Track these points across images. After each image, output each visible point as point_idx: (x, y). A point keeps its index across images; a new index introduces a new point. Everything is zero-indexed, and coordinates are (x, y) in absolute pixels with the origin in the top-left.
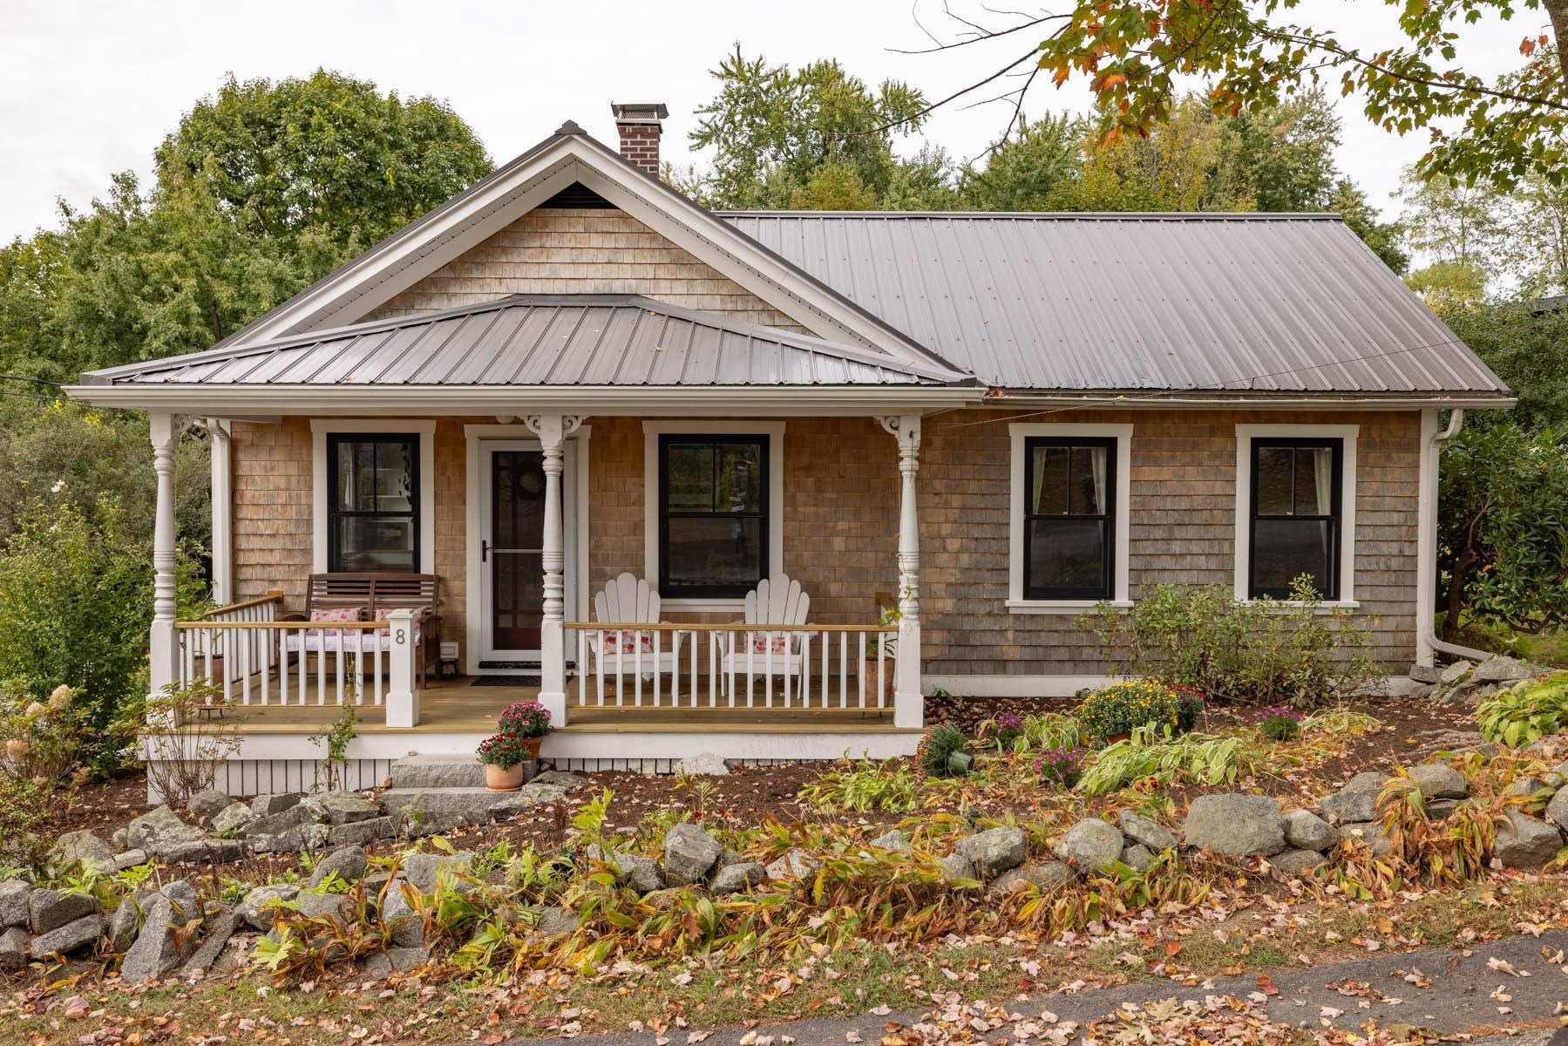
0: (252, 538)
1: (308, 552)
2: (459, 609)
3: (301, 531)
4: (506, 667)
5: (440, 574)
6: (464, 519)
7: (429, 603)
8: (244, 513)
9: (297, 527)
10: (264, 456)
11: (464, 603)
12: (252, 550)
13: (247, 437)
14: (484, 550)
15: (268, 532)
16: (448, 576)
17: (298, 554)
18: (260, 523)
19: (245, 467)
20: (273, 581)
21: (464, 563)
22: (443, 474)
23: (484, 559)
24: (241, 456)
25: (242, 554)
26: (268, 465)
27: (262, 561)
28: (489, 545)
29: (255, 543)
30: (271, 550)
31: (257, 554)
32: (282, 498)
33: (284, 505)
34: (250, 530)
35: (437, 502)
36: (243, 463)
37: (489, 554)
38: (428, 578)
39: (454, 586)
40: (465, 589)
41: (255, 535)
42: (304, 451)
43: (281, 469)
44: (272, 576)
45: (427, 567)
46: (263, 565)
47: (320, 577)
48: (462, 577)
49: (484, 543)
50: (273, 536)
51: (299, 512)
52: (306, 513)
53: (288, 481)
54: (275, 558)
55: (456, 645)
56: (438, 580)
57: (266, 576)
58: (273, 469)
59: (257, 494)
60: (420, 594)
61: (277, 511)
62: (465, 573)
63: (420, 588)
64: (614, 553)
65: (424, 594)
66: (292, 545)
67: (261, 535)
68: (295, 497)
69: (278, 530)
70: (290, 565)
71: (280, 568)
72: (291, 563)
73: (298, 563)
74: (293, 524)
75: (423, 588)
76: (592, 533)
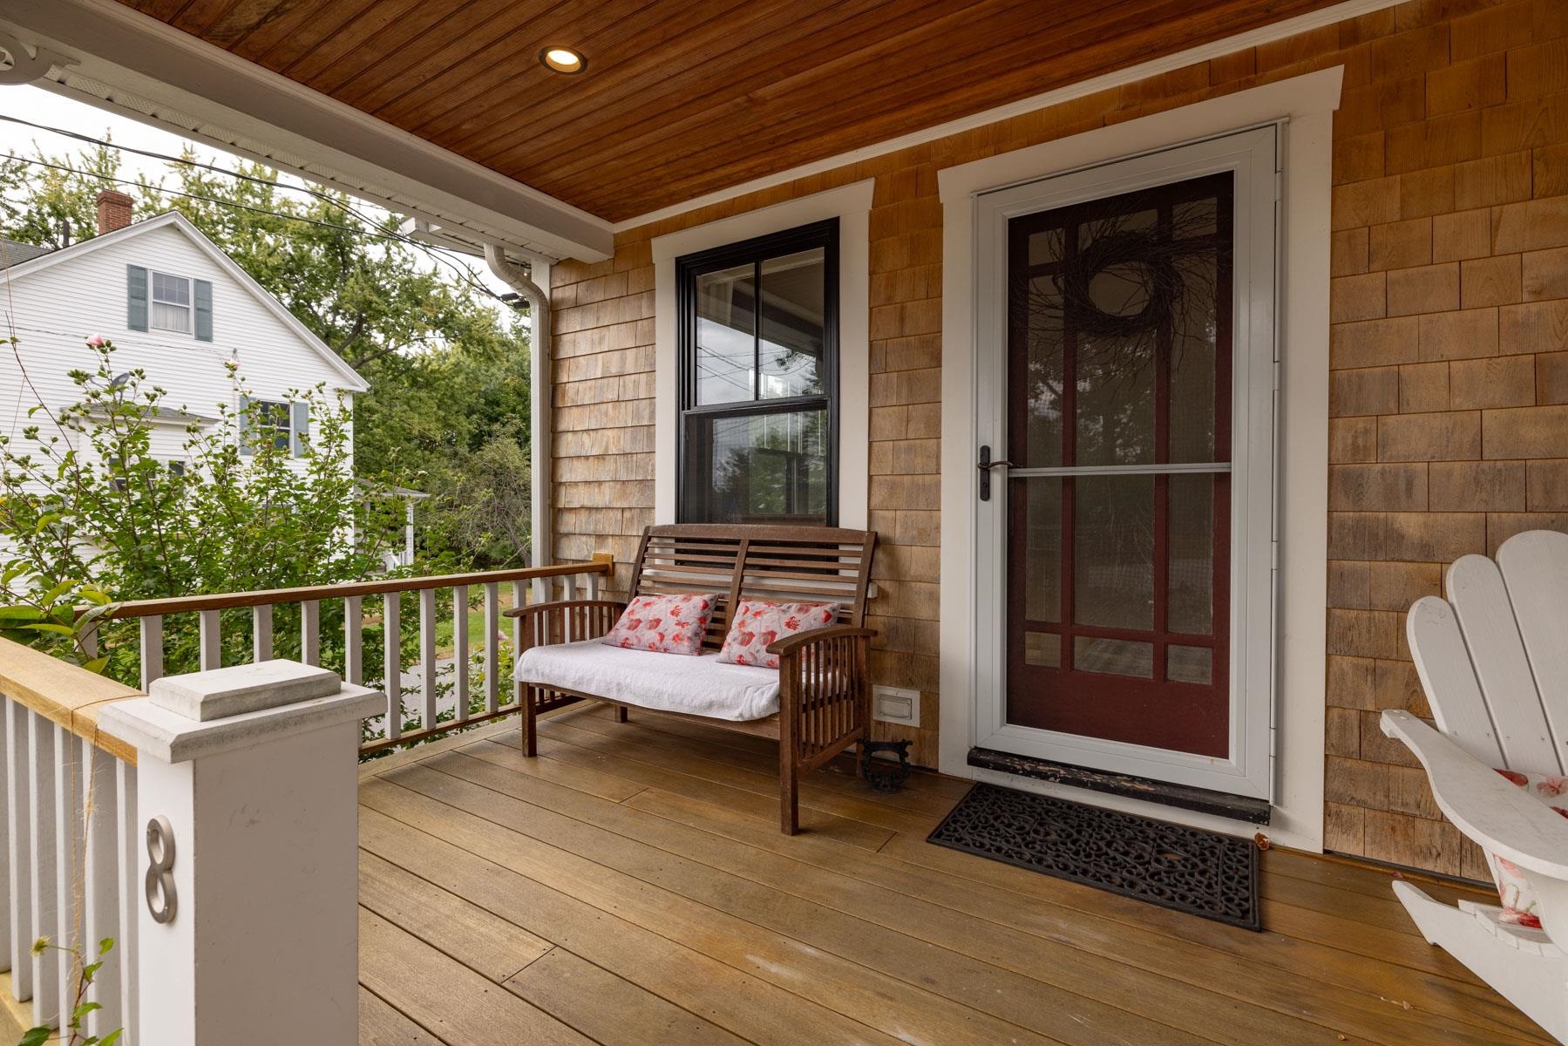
0: (576, 463)
1: (647, 484)
2: (923, 613)
3: (639, 447)
4: (1044, 776)
5: (881, 529)
6: (937, 401)
7: (848, 595)
8: (568, 421)
9: (634, 440)
10: (591, 321)
11: (934, 598)
12: (576, 483)
13: (570, 294)
14: (985, 467)
15: (595, 452)
16: (898, 534)
17: (635, 489)
18: (585, 437)
19: (567, 343)
20: (601, 537)
21: (934, 506)
22: (889, 300)
23: (985, 493)
25: (563, 490)
26: (596, 334)
27: (587, 503)
28: (997, 455)
29: (581, 471)
30: (600, 483)
31: (582, 489)
32: (614, 390)
33: (616, 404)
34: (572, 450)
35: (877, 367)
37: (997, 481)
38: (854, 537)
39: (913, 558)
40: (935, 564)
41: (579, 458)
42: (644, 303)
43: (613, 339)
44: (600, 530)
45: (853, 515)
46: (590, 509)
47: (662, 533)
48: (930, 536)
49: (985, 451)
50: (601, 457)
51: (636, 414)
52: (646, 414)
53: (623, 361)
54: (605, 497)
55: (915, 695)
56: (877, 542)
57: (591, 529)
58: (602, 341)
59: (581, 387)
60: (836, 572)
61: (606, 414)
62: (938, 528)
63: (836, 559)
64: (1437, 466)
65: (843, 573)
66: (627, 473)
67: (587, 457)
68: (631, 385)
69: (607, 448)
70: (623, 510)
71: (611, 513)
72: (625, 505)
73: (634, 505)
74: (629, 435)
75: (843, 560)
76: (1342, 406)
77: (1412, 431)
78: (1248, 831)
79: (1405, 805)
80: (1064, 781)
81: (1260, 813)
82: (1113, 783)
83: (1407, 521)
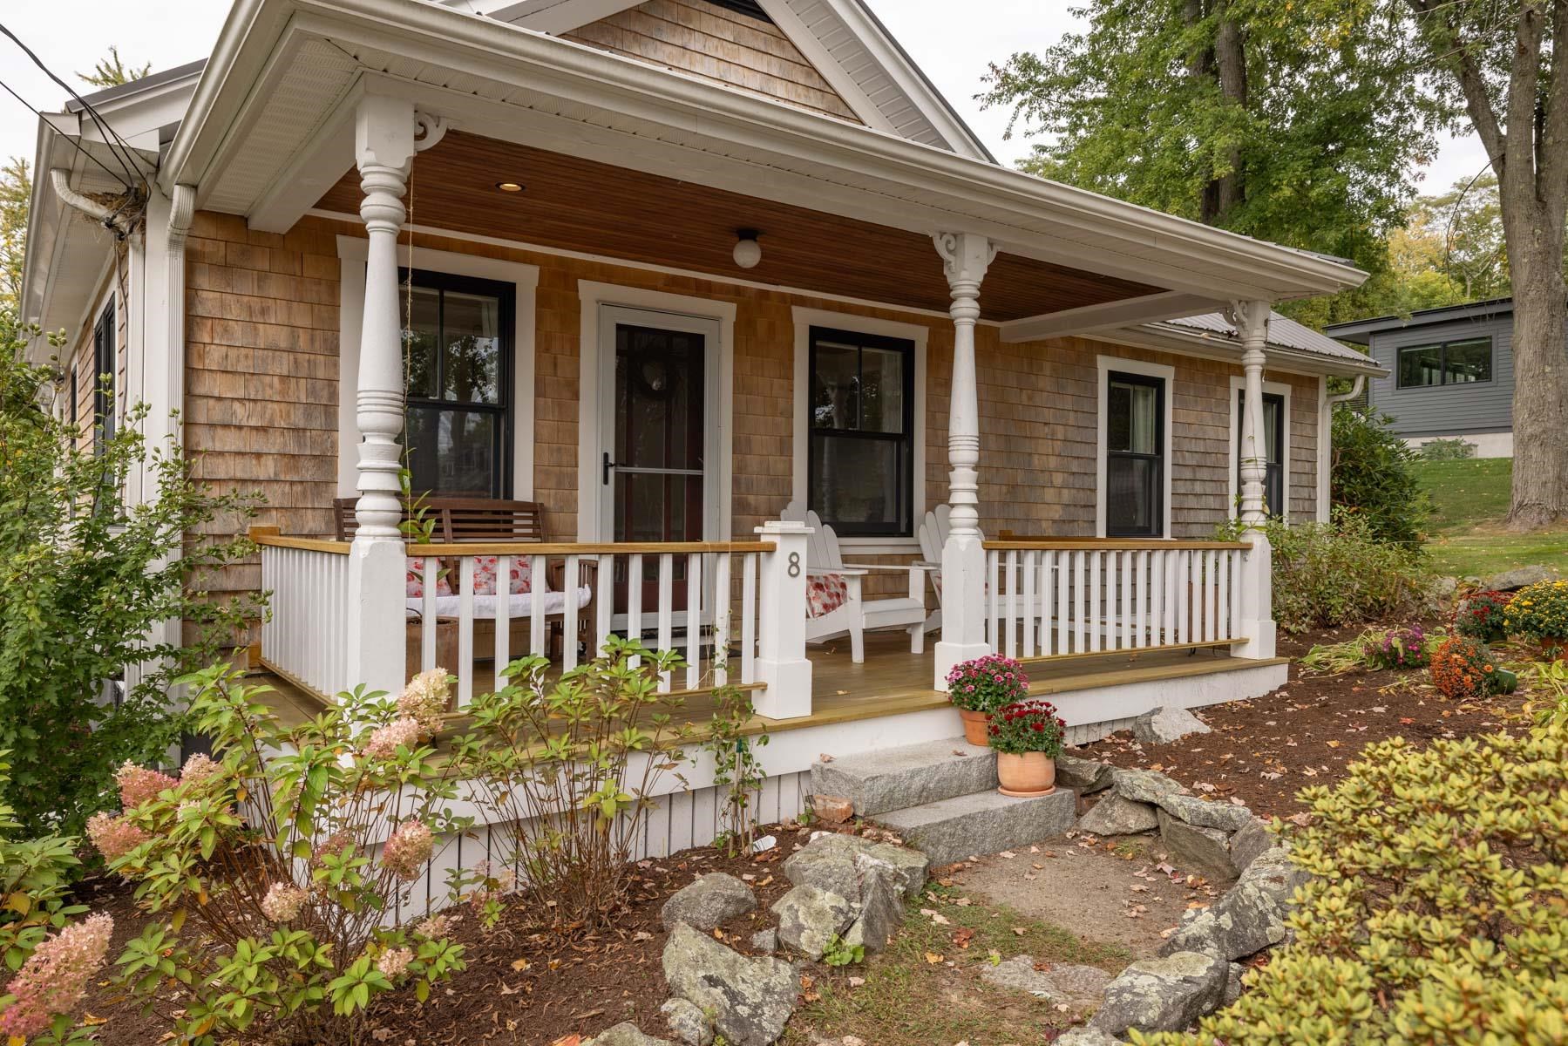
0: (220, 431)
1: (329, 460)
3: (316, 424)
5: (541, 501)
6: (576, 421)
8: (210, 386)
9: (308, 416)
10: (247, 286)
12: (221, 454)
13: (214, 251)
14: (606, 467)
15: (253, 423)
16: (550, 504)
17: (309, 464)
18: (237, 405)
19: (209, 302)
21: (574, 486)
22: (548, 350)
23: (606, 481)
24: (203, 281)
26: (256, 304)
27: (239, 475)
28: (612, 460)
29: (229, 441)
30: (258, 455)
31: (230, 460)
32: (283, 365)
33: (284, 378)
34: (217, 417)
35: (539, 393)
36: (204, 295)
37: (611, 471)
38: (523, 506)
39: (557, 519)
40: (575, 524)
41: (226, 426)
42: (323, 289)
43: (278, 314)
45: (524, 490)
46: (243, 481)
48: (571, 506)
49: (606, 456)
50: (263, 430)
51: (312, 392)
52: (325, 393)
53: (294, 338)
54: (267, 469)
56: (539, 510)
58: (264, 311)
59: (233, 353)
60: (511, 531)
61: (271, 386)
62: (576, 501)
63: (511, 522)
64: (759, 476)
65: (516, 531)
66: (300, 446)
67: (240, 428)
68: (306, 364)
69: (272, 420)
70: (292, 483)
71: (275, 486)
72: (296, 478)
73: (309, 479)
74: (301, 411)
75: (516, 522)
76: (736, 450)
77: (753, 462)
83: (751, 499)
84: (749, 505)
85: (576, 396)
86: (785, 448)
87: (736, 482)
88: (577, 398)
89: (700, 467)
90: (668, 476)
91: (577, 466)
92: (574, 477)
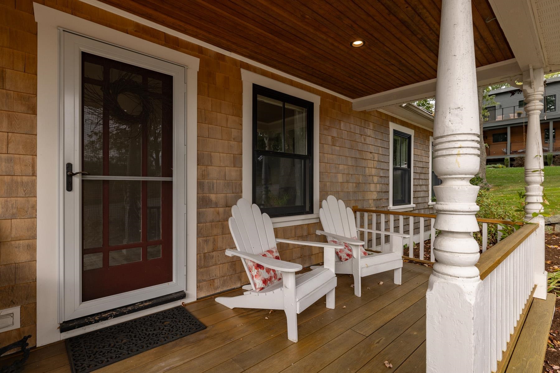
4: (106, 319)
14: (70, 176)
23: (69, 187)
28: (77, 168)
37: (77, 181)
49: (69, 166)
55: (16, 310)
62: (34, 207)
64: (218, 181)
76: (200, 162)
77: (214, 171)
78: (179, 303)
79: (213, 277)
80: (116, 316)
81: (182, 295)
82: (136, 307)
83: (213, 197)
84: (210, 201)
85: (33, 111)
86: (237, 161)
87: (200, 185)
88: (35, 113)
89: (171, 175)
90: (144, 182)
91: (34, 174)
92: (34, 185)
